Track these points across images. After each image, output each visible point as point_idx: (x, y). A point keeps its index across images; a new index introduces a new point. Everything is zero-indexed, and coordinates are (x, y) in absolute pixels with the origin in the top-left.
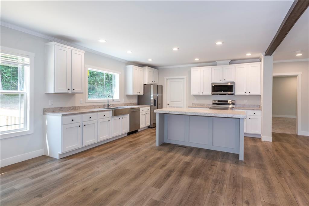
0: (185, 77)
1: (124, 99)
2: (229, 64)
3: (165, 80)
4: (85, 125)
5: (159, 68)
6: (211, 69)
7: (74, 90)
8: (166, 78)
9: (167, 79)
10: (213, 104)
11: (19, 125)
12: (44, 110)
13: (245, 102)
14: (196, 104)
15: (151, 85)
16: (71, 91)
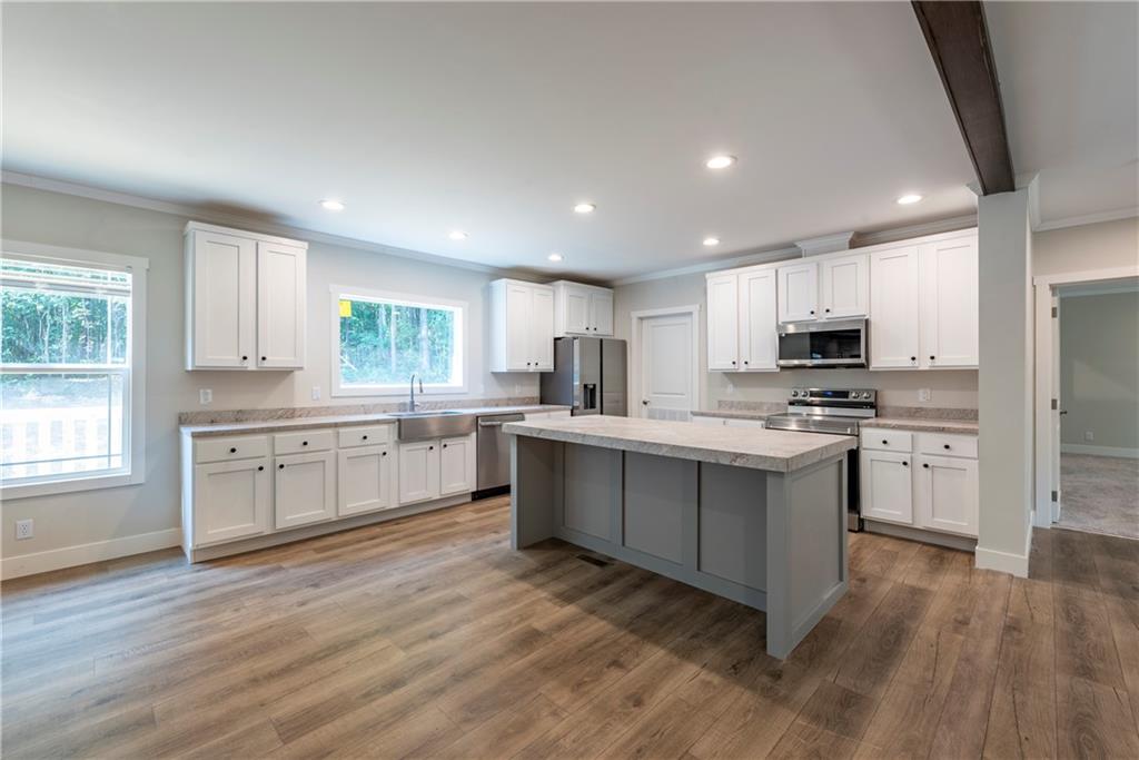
0: (694, 308)
1: (482, 386)
2: (847, 246)
3: (635, 321)
4: (282, 466)
5: (617, 283)
6: (777, 271)
7: (264, 359)
8: (635, 315)
9: (641, 319)
10: (791, 403)
11: (107, 459)
12: (180, 418)
13: (922, 397)
14: (732, 405)
15: (575, 338)
16: (257, 364)
